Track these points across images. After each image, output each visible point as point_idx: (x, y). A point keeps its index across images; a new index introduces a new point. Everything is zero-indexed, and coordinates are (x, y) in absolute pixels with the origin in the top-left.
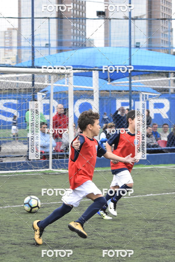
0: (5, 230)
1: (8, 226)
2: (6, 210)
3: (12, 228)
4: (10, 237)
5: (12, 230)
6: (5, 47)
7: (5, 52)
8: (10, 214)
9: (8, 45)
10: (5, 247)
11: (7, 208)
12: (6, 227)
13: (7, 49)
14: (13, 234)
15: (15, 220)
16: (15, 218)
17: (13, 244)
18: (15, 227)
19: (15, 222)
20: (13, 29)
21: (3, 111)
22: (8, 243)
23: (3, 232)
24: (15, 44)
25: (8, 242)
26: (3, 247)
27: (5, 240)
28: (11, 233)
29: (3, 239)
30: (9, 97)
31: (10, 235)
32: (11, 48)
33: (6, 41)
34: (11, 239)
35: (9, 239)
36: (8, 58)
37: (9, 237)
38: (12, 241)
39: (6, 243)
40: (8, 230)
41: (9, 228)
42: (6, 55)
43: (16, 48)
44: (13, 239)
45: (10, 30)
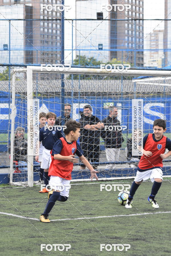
0: (157, 237)
1: (161, 233)
2: (157, 216)
3: (164, 235)
4: (163, 244)
5: (164, 237)
6: (151, 50)
7: (151, 55)
8: (161, 220)
9: (154, 48)
10: (158, 254)
11: (158, 214)
12: (158, 234)
13: (153, 52)
14: (166, 241)
15: (167, 227)
16: (167, 225)
17: (166, 252)
18: (167, 234)
19: (167, 228)
20: (160, 31)
21: (151, 115)
22: (161, 251)
23: (155, 239)
24: (161, 47)
25: (161, 249)
26: (156, 254)
27: (158, 247)
28: (163, 240)
29: (156, 246)
30: (158, 100)
31: (162, 242)
32: (157, 50)
33: (152, 43)
34: (164, 247)
35: (162, 246)
36: (153, 61)
37: (161, 244)
38: (165, 248)
39: (159, 250)
40: (160, 236)
41: (161, 235)
42: (152, 58)
43: (163, 50)
44: (166, 246)
45: (156, 33)
